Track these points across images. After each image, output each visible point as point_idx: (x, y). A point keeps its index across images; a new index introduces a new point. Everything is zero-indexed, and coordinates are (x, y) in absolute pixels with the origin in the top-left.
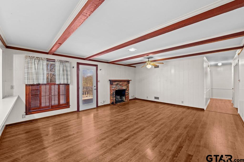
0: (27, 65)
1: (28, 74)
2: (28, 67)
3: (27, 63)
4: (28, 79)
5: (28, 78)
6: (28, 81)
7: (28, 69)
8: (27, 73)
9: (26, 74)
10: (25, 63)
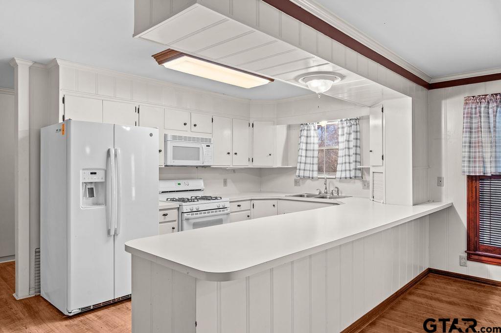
0: (467, 122)
1: (470, 147)
2: (471, 128)
3: (467, 117)
4: (469, 161)
5: (470, 158)
6: (469, 167)
7: (471, 132)
8: (467, 144)
9: (465, 146)
10: (464, 118)
